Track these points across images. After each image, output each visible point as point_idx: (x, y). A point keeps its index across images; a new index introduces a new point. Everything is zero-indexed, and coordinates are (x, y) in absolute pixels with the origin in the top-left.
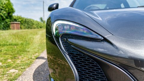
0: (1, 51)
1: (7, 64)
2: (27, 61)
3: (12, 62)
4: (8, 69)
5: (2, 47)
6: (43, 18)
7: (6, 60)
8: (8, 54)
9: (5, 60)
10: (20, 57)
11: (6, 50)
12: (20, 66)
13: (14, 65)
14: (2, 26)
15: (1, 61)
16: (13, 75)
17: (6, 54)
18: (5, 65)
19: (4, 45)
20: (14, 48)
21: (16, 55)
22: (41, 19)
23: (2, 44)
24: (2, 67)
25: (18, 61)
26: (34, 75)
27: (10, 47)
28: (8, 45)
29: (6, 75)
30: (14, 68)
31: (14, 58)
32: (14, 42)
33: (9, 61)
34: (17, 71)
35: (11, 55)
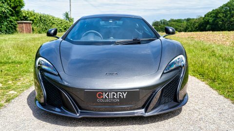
0: (2, 71)
1: (8, 86)
2: (27, 83)
3: (13, 84)
4: (8, 90)
5: (3, 65)
6: (69, 14)
7: (7, 81)
8: (9, 75)
9: (5, 81)
10: (22, 79)
11: (8, 70)
12: (20, 88)
13: (14, 87)
14: (4, 27)
15: (1, 83)
16: (12, 96)
17: (7, 75)
18: (5, 86)
19: (5, 63)
20: (16, 67)
21: (17, 77)
22: (67, 15)
23: (3, 61)
24: (2, 88)
25: (19, 83)
26: (29, 96)
27: (12, 65)
28: (10, 63)
29: (6, 96)
30: (13, 89)
31: (15, 79)
32: (17, 59)
33: (10, 82)
34: (16, 92)
35: (12, 75)
